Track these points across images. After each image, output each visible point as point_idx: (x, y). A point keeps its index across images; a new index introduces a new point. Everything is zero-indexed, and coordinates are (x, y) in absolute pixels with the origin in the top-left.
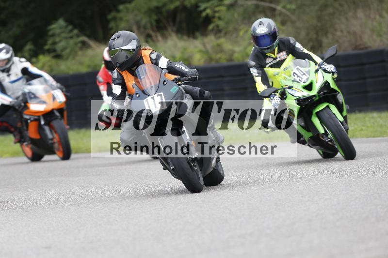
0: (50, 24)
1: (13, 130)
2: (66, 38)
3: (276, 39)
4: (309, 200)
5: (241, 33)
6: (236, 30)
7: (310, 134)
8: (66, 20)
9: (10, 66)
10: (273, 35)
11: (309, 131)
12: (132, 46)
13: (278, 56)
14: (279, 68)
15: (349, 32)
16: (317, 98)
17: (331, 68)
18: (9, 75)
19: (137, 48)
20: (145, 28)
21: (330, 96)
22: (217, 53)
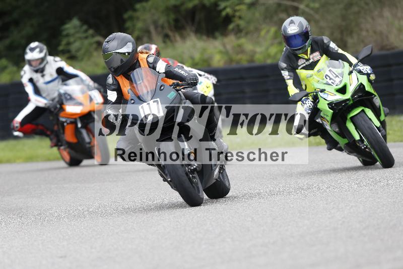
0: (64, 23)
1: (49, 133)
2: (81, 38)
3: (308, 38)
4: (334, 207)
5: (263, 33)
6: (258, 30)
7: (346, 141)
8: (81, 19)
9: (45, 66)
10: (305, 35)
11: (344, 137)
12: (127, 49)
13: (311, 57)
14: (313, 70)
15: (375, 32)
16: (351, 102)
17: (367, 69)
18: (43, 76)
19: (133, 51)
20: (163, 27)
21: (366, 99)
22: (238, 53)
